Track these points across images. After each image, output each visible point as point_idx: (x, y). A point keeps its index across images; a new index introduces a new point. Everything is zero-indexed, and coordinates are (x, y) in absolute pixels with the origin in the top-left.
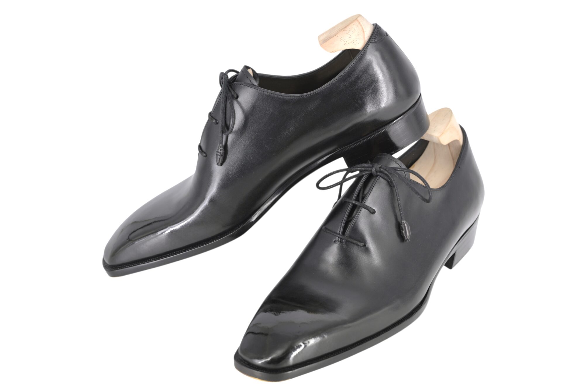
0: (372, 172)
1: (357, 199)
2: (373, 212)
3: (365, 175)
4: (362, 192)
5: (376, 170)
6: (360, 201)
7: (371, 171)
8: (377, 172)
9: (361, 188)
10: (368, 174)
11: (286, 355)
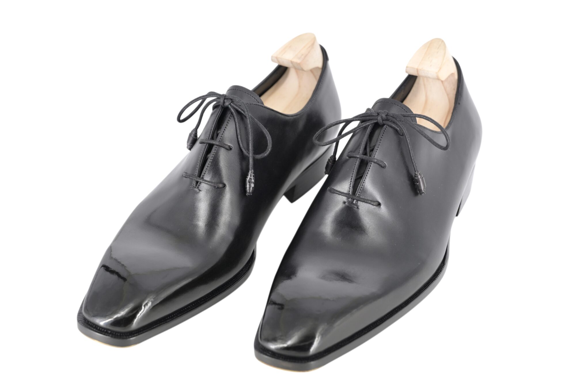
0: (378, 121)
1: (365, 153)
2: (383, 167)
3: (370, 125)
4: (368, 144)
5: (382, 119)
6: (369, 155)
7: (377, 119)
8: (383, 120)
9: (367, 140)
10: (373, 123)
11: (308, 340)
